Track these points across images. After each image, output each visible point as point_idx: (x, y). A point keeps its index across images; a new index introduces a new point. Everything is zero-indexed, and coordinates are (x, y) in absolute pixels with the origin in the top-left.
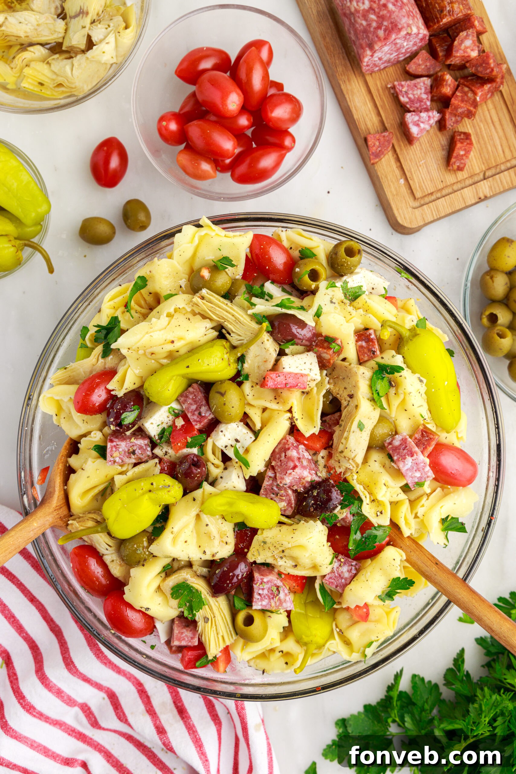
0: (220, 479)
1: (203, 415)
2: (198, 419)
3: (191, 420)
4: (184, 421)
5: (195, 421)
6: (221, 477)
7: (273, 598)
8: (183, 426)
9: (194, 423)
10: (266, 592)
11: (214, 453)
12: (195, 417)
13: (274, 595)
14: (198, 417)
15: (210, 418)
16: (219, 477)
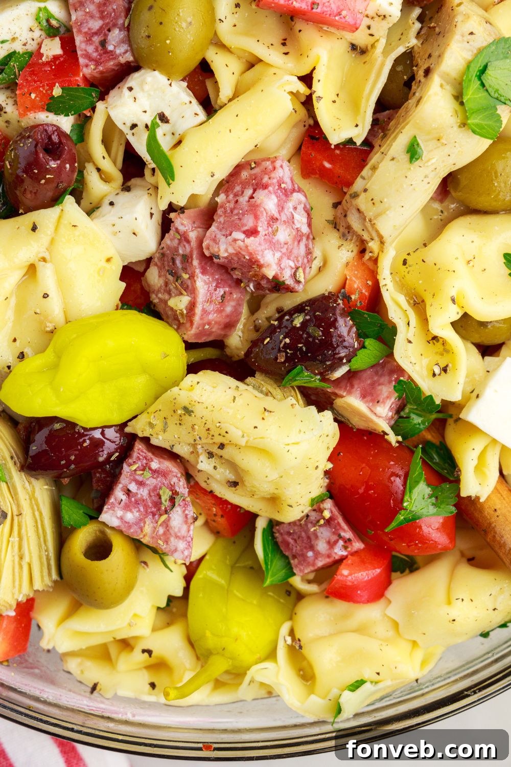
0: (106, 207)
1: (110, 48)
2: (95, 55)
3: (79, 53)
4: (63, 47)
5: (87, 56)
6: (112, 204)
7: (154, 515)
8: (56, 58)
9: (82, 61)
10: (144, 493)
11: (106, 142)
12: (91, 49)
13: (159, 509)
14: (97, 50)
15: (122, 60)
16: (107, 202)
